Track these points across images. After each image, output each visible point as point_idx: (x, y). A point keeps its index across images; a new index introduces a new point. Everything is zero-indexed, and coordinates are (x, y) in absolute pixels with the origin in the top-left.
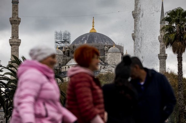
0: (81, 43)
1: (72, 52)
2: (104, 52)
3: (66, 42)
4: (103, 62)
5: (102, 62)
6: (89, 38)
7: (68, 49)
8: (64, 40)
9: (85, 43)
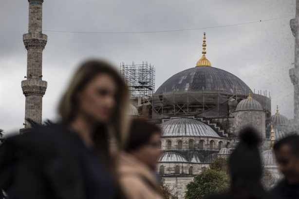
0: (178, 90)
1: (157, 110)
2: (228, 109)
3: (145, 87)
4: (225, 132)
5: (223, 131)
6: (195, 79)
7: (149, 103)
8: (140, 82)
9: (187, 89)
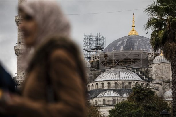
0: (116, 50)
1: (103, 63)
2: (148, 62)
4: (146, 77)
5: (144, 76)
6: (127, 43)
7: (97, 59)
9: (121, 50)
